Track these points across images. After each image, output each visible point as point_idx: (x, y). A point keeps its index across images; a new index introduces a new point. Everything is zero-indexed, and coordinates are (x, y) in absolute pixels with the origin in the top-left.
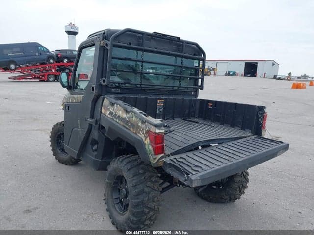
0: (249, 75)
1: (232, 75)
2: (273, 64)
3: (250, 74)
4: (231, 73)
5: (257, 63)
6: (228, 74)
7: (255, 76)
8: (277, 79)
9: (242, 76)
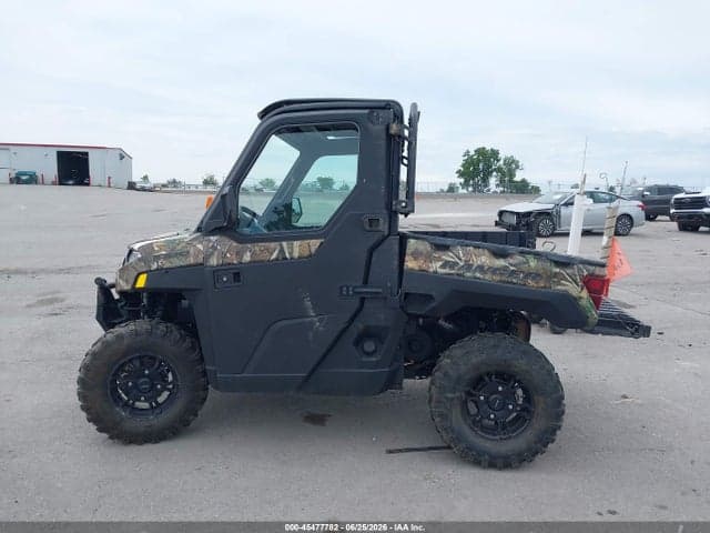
0: (71, 182)
1: (26, 182)
2: (122, 157)
3: (71, 178)
4: (24, 178)
5: (87, 154)
6: (17, 180)
7: (88, 184)
8: (138, 190)
9: (54, 183)
